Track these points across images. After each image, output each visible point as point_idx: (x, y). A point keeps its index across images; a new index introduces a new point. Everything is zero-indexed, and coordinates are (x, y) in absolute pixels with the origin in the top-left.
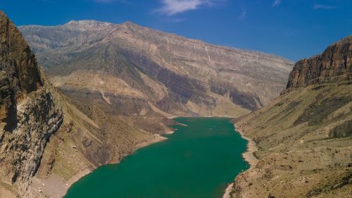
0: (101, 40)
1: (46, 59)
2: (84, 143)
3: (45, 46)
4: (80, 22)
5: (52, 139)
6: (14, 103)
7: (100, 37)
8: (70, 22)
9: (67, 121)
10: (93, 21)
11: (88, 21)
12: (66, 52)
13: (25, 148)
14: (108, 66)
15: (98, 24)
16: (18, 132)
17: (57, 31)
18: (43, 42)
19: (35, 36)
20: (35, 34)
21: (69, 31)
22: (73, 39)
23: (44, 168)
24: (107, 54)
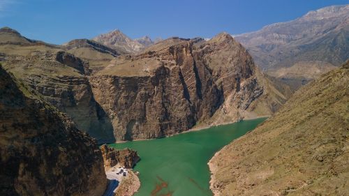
0: (335, 27)
1: (280, 53)
2: (272, 104)
3: (282, 42)
4: (318, 11)
5: (256, 100)
6: (239, 82)
7: (334, 25)
8: (308, 13)
9: (265, 93)
10: (333, 7)
11: (328, 8)
12: (298, 45)
13: (242, 99)
14: (333, 56)
15: (339, 8)
16: (240, 93)
17: (294, 26)
18: (280, 38)
19: (274, 34)
20: (275, 32)
21: (307, 23)
22: (308, 31)
23: (250, 109)
24: (335, 43)
